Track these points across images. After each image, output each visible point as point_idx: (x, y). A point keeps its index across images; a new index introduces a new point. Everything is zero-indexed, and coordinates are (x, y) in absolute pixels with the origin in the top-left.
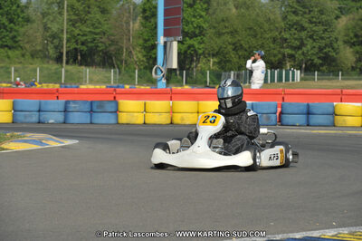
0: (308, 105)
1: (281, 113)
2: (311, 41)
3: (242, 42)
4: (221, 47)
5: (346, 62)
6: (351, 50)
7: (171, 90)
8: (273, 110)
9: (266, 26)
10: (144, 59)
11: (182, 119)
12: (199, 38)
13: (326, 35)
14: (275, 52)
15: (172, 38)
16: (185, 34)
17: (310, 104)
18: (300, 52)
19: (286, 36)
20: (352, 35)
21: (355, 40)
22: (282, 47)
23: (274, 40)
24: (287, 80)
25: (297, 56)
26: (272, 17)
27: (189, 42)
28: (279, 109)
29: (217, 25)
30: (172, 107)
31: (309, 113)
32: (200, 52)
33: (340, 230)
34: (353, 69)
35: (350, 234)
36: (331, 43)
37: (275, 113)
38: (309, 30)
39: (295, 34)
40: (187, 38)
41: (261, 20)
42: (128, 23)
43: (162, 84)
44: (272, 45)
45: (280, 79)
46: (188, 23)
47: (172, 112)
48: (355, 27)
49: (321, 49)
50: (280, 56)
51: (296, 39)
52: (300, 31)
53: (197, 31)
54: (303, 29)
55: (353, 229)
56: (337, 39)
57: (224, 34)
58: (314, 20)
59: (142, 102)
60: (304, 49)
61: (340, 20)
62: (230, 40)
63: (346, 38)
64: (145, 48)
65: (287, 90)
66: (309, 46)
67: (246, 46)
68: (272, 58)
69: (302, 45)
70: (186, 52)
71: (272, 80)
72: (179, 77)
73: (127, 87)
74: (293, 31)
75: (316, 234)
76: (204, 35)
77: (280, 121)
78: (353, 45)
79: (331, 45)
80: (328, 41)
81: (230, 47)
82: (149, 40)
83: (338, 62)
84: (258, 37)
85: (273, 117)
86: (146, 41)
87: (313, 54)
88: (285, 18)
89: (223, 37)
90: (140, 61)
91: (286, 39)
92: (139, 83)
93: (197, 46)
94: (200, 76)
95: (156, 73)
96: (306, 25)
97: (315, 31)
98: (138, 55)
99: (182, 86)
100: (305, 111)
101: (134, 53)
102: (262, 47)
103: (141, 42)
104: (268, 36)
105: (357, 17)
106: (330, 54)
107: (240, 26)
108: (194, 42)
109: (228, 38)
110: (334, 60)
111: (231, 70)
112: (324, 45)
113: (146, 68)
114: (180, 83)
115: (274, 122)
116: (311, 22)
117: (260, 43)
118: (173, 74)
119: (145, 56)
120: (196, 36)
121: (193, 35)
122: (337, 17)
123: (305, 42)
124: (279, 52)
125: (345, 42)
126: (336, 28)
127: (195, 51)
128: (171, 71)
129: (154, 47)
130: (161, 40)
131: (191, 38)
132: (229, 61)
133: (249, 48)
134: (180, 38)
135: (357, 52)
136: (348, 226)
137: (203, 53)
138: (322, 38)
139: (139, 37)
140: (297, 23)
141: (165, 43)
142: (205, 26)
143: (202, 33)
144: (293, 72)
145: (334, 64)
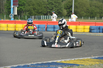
0: (54, 26)
1: (47, 28)
2: (55, 8)
3: (36, 8)
4: (30, 9)
5: (65, 14)
6: (66, 10)
7: (15, 21)
8: (44, 27)
9: (43, 3)
10: (7, 12)
11: (18, 29)
12: (23, 6)
13: (59, 6)
14: (45, 11)
15: (15, 6)
16: (19, 5)
17: (55, 25)
18: (52, 11)
19: (48, 6)
20: (66, 6)
21: (67, 8)
22: (47, 9)
23: (45, 7)
24: (48, 18)
25: (51, 12)
26: (44, 1)
27: (21, 7)
28: (46, 27)
29: (28, 3)
30: (15, 26)
31: (54, 28)
32: (24, 10)
33: (62, 60)
34: (67, 16)
35: (64, 61)
36: (61, 9)
37: (45, 28)
38: (54, 5)
39: (51, 6)
40: (20, 6)
41: (41, 1)
42: (2, 1)
43: (12, 19)
44: (44, 9)
45: (46, 18)
46: (20, 2)
47: (15, 27)
48: (67, 4)
49: (58, 10)
50: (46, 12)
51: (51, 7)
52: (52, 5)
53: (23, 4)
54: (53, 4)
55: (65, 60)
56: (62, 7)
57: (30, 5)
58: (56, 2)
59: (6, 24)
60: (53, 10)
61: (63, 2)
62: (32, 7)
63: (65, 7)
64: (7, 9)
65: (48, 21)
66: (54, 9)
67: (37, 9)
68: (44, 12)
69: (53, 9)
70: (19, 10)
71: (44, 19)
72: (18, 17)
73: (2, 20)
74: (50, 5)
75: (55, 61)
76: (25, 5)
77: (46, 30)
78: (66, 9)
79: (60, 9)
80: (59, 8)
81: (32, 9)
82: (9, 6)
83: (63, 14)
84: (40, 6)
85: (44, 29)
86: (8, 7)
87: (56, 11)
88: (48, 1)
89: (30, 6)
90: (6, 12)
91: (48, 7)
92: (6, 19)
93: (23, 9)
94: (24, 17)
95: (11, 16)
96: (54, 3)
97: (56, 5)
98: (5, 11)
99: (18, 20)
100: (53, 27)
101: (4, 10)
102: (41, 9)
103: (6, 7)
104: (43, 6)
105: (68, 1)
106: (60, 11)
107: (35, 3)
108: (22, 7)
109: (32, 6)
110: (61, 13)
111: (32, 15)
112: (58, 9)
113: (8, 14)
114: (18, 19)
115: (45, 30)
116: (55, 2)
117: (41, 8)
118: (16, 16)
119: (7, 11)
120: (22, 6)
121: (22, 5)
122: (62, 1)
123: (53, 8)
124: (46, 11)
125: (64, 8)
126: (62, 4)
127: (22, 10)
128: (15, 15)
129: (10, 8)
130: (12, 6)
131: (21, 6)
132: (32, 13)
133: (38, 9)
134: (18, 6)
135: (68, 11)
136: (64, 59)
137: (25, 10)
138: (58, 7)
139: (6, 6)
140: (51, 3)
141: (13, 7)
142: (25, 3)
143: (24, 5)
144: (50, 16)
145: (61, 14)
